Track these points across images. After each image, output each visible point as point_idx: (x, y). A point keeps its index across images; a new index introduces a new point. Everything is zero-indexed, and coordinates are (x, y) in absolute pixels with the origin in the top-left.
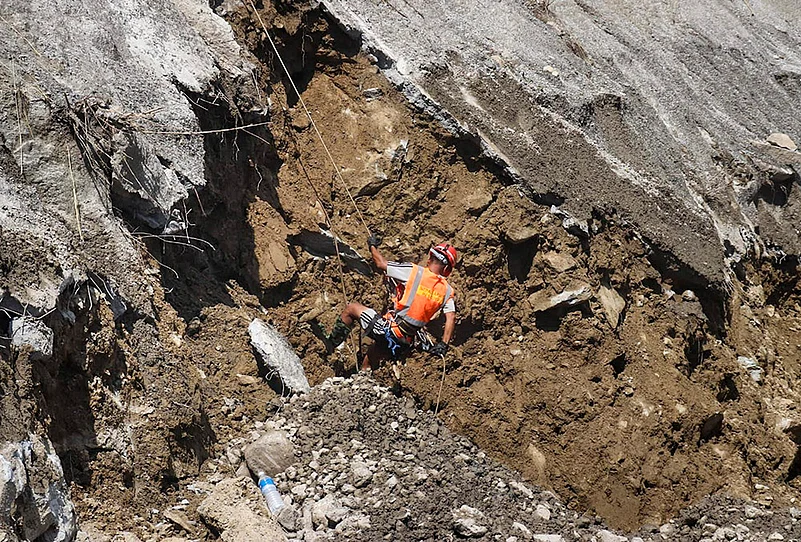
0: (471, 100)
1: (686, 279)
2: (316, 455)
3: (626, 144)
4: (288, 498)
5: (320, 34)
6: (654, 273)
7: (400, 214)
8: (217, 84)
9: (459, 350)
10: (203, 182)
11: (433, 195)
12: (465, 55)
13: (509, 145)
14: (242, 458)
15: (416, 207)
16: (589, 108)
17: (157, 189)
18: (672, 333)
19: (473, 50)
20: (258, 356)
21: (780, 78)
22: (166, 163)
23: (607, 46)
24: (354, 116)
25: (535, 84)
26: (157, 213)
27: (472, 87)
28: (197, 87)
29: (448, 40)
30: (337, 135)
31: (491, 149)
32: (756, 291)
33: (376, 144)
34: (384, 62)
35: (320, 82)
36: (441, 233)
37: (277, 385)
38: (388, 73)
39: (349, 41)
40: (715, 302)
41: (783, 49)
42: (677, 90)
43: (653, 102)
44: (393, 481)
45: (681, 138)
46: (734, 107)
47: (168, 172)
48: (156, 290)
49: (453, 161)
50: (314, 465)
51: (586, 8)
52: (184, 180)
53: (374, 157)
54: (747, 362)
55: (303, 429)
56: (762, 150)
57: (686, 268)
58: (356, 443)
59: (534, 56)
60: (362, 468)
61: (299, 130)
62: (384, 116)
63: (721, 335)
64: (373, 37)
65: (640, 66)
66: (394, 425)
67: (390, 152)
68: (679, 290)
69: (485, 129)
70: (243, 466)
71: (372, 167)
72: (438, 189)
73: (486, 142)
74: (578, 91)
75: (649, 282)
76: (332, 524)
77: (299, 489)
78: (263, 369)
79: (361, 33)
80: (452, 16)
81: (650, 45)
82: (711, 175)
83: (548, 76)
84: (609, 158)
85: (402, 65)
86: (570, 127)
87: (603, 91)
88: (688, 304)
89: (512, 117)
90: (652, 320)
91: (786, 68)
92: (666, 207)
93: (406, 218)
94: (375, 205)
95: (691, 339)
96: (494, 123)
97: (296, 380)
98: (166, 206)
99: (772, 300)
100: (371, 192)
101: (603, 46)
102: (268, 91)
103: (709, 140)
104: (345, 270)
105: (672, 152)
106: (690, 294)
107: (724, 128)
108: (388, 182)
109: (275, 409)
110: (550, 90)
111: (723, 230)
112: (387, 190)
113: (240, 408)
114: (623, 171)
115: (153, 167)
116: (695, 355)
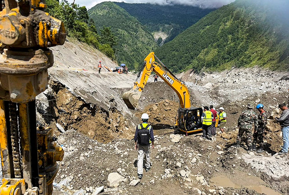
0: (79, 93)
1: (105, 111)
2: (68, 141)
3: (97, 96)
4: (65, 147)
5: (60, 86)
6: (102, 111)
7: (71, 107)
8: (48, 93)
9: (79, 122)
10: (49, 106)
11: (75, 104)
12: (78, 87)
13: (84, 98)
14: (57, 142)
15: (73, 106)
16: (93, 93)
17: (43, 108)
18: (104, 118)
19: (79, 87)
20: (58, 128)
21: (110, 88)
22: (44, 104)
23: (93, 86)
24: (65, 95)
25: (86, 90)
26: (43, 111)
27: (79, 91)
28: (46, 94)
29: (76, 86)
30: (62, 97)
31: (82, 98)
32: (111, 112)
33: (68, 98)
34: (68, 88)
35: (60, 91)
36: (76, 108)
37: (61, 132)
38: (69, 90)
39: (64, 86)
40: (108, 113)
41: (110, 85)
42: (101, 90)
43: (99, 92)
44: (80, 144)
45: (102, 95)
46: (107, 92)
47: (44, 105)
48: (44, 121)
49: (77, 100)
50: (68, 142)
51: (90, 81)
52: (46, 106)
53: (68, 100)
54: (111, 119)
55: (66, 137)
56: (110, 96)
57: (105, 110)
58: (73, 139)
59: (86, 87)
60: (75, 142)
61: (58, 97)
62: (69, 95)
63: (108, 117)
64: (66, 86)
65: (97, 87)
66: (77, 135)
67: (70, 99)
68: (104, 112)
69: (81, 96)
70: (58, 143)
71: (67, 101)
72: (76, 103)
73: (81, 97)
74: (91, 91)
75: (101, 112)
76: (73, 150)
77: (66, 146)
78: (59, 130)
79: (65, 85)
80: (76, 83)
81: (97, 85)
82: (106, 100)
83: (88, 89)
84: (96, 98)
85: (70, 89)
86: (91, 95)
87: (94, 91)
88: (105, 114)
89: (84, 94)
90: (101, 116)
91: (111, 87)
92: (102, 103)
93: (72, 107)
94: (68, 106)
95: (106, 118)
96: (82, 95)
97: (63, 131)
98: (44, 110)
99: (112, 112)
100: (67, 104)
101: (92, 86)
102: (54, 93)
103: (105, 95)
104: (64, 114)
105: (101, 97)
106: (105, 113)
107: (106, 94)
108: (69, 103)
109: (61, 135)
110: (88, 91)
111: (108, 105)
112: (69, 104)
113: (56, 135)
114: (97, 100)
115: (42, 105)
116: (106, 119)
